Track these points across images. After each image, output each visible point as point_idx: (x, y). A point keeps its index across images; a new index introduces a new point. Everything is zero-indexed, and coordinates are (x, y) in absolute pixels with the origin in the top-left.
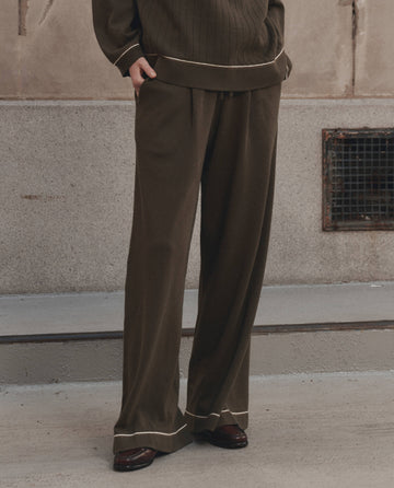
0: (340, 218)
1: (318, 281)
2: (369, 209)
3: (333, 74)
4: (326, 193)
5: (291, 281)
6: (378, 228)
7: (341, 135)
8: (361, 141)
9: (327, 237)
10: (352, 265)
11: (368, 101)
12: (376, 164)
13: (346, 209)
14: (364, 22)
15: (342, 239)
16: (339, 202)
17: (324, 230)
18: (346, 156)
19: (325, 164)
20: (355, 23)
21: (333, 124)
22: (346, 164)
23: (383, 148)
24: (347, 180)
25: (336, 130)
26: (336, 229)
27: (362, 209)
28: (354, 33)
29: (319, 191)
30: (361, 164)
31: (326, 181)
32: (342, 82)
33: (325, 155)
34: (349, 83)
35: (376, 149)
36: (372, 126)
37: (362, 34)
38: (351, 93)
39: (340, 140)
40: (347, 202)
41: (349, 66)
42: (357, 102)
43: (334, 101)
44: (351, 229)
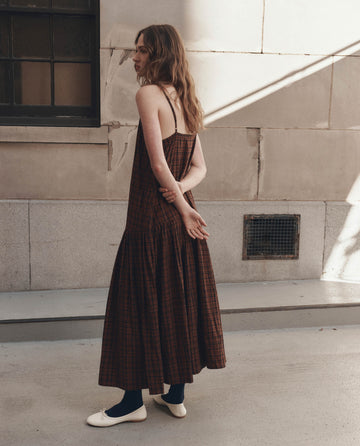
0: (250, 254)
1: (240, 281)
2: (263, 250)
3: (249, 190)
4: (244, 242)
5: (228, 282)
6: (266, 258)
7: (252, 218)
8: (261, 220)
9: (244, 262)
10: (255, 275)
11: (264, 202)
12: (266, 230)
13: (253, 250)
14: (263, 166)
15: (251, 263)
16: (250, 247)
17: (243, 259)
18: (254, 227)
19: (245, 230)
20: (259, 166)
21: (249, 212)
22: (254, 230)
23: (270, 223)
24: (254, 237)
25: (250, 215)
26: (248, 259)
27: (260, 250)
28: (259, 171)
29: (241, 242)
30: (260, 230)
31: (245, 238)
32: (253, 194)
33: (245, 227)
34: (255, 194)
35: (267, 223)
36: (266, 214)
37: (262, 172)
38: (256, 199)
39: (251, 220)
40: (253, 247)
41: (256, 186)
42: (259, 202)
43: (249, 202)
44: (255, 259)
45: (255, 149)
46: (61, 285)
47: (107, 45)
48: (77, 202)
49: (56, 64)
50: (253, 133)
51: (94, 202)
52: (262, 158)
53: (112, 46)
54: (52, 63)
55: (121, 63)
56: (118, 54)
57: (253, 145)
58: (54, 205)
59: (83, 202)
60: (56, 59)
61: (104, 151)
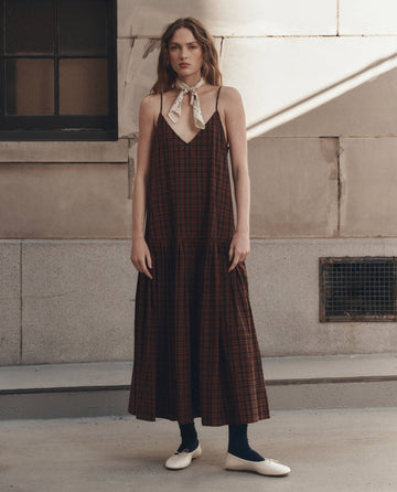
0: (331, 314)
1: (317, 354)
2: (349, 308)
3: (326, 223)
4: (321, 297)
5: (300, 354)
6: (355, 320)
7: (331, 261)
8: (344, 265)
9: (322, 326)
10: (339, 344)
11: (348, 240)
12: (353, 280)
13: (335, 308)
14: (345, 190)
15: (332, 327)
16: (330, 304)
17: (321, 321)
18: (335, 275)
19: (321, 280)
20: (339, 191)
21: (326, 254)
22: (335, 279)
23: (358, 270)
24: (335, 289)
25: (328, 258)
26: (328, 321)
27: (345, 308)
28: (339, 197)
29: (317, 296)
30: (344, 280)
31: (321, 290)
32: (332, 228)
33: (321, 274)
34: (336, 228)
35: (353, 270)
36: (351, 255)
37: (344, 197)
38: (337, 235)
39: (330, 265)
40: (335, 304)
41: (336, 218)
42: (342, 240)
43: (326, 240)
44: (338, 321)
45: (333, 166)
46: (63, 358)
47: (127, 34)
48: (86, 241)
49: (61, 61)
50: (330, 144)
51: (110, 242)
52: (344, 177)
53: (133, 34)
54: (57, 59)
55: (145, 56)
56: (141, 45)
57: (330, 161)
58: (55, 245)
59: (95, 241)
60: (62, 53)
61: (124, 173)
